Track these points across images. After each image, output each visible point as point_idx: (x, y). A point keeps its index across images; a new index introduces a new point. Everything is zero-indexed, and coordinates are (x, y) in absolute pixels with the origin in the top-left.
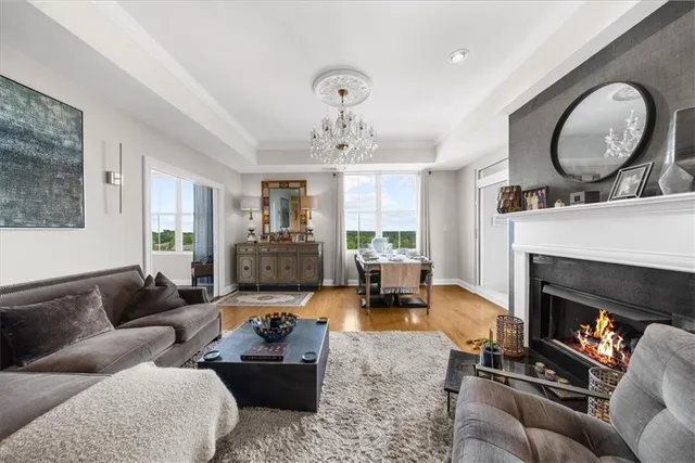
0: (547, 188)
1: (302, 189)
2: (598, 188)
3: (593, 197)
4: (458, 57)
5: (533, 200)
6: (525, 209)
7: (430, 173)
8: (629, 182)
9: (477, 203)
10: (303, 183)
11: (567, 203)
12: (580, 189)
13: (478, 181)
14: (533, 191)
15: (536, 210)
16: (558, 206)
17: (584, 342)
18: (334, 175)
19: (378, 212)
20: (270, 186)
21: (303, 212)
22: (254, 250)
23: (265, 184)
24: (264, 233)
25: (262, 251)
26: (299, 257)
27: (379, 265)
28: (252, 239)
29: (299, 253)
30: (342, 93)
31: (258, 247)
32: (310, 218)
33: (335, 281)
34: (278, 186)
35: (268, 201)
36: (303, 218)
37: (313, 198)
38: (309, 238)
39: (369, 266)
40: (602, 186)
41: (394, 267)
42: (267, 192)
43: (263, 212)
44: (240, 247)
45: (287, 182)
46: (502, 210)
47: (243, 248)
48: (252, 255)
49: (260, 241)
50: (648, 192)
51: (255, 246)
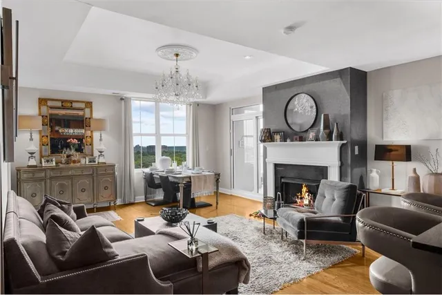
0: (284, 132)
1: (87, 111)
2: (302, 134)
3: (301, 139)
4: (247, 57)
5: (277, 137)
6: (273, 141)
7: (198, 105)
8: (312, 135)
9: (231, 131)
10: (89, 104)
11: (292, 141)
12: (296, 135)
13: (232, 116)
14: (277, 132)
15: (279, 143)
16: (288, 142)
17: (299, 201)
18: (122, 99)
19: (158, 135)
20: (50, 103)
21: (89, 133)
22: (43, 174)
23: (42, 101)
24: (42, 156)
25: (52, 174)
26: (95, 178)
27: (190, 177)
28: (33, 162)
29: (95, 175)
30: (177, 55)
31: (48, 172)
32: (101, 140)
33: (124, 200)
34: (59, 104)
35: (47, 120)
36: (89, 140)
37: (101, 121)
38: (102, 160)
39: (183, 178)
40: (304, 135)
41: (199, 178)
42: (45, 110)
43: (40, 132)
44: (25, 172)
45: (71, 102)
46: (263, 141)
47: (29, 172)
48: (41, 180)
49: (44, 164)
50: (317, 139)
51: (45, 170)
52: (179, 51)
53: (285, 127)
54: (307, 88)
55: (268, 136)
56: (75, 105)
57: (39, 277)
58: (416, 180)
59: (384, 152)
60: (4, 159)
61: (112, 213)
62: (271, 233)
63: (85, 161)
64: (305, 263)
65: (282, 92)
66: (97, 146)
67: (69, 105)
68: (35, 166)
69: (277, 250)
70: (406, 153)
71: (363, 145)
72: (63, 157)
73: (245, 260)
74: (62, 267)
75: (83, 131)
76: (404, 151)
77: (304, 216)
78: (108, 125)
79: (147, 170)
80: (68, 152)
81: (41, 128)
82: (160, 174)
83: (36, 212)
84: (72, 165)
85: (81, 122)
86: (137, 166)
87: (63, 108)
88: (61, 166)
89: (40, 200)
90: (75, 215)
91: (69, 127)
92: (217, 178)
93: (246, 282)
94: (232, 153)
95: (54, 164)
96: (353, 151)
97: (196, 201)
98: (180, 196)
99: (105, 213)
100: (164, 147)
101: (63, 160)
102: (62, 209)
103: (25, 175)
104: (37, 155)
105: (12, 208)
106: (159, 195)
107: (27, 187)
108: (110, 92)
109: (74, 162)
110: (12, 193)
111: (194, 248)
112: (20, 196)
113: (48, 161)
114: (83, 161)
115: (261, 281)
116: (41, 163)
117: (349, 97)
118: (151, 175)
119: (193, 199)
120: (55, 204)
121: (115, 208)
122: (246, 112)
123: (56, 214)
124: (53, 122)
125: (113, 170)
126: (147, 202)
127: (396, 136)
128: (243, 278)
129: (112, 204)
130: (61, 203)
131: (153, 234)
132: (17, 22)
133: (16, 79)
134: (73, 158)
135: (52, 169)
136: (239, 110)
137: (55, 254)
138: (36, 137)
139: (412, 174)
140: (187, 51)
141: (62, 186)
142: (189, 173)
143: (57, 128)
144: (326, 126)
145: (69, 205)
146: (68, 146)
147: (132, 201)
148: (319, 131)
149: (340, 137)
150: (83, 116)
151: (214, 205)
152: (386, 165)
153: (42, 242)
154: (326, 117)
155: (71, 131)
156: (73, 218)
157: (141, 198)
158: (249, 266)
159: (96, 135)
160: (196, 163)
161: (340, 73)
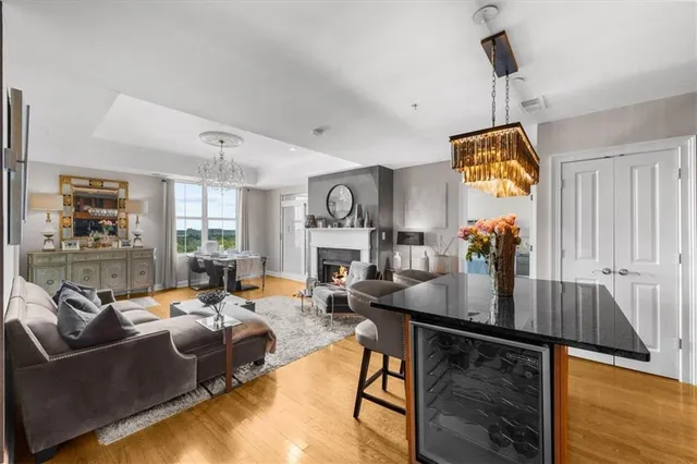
0: (325, 218)
1: (122, 191)
3: (340, 226)
5: (320, 223)
6: (317, 227)
7: (248, 190)
8: (348, 221)
10: (124, 184)
11: (332, 227)
12: (336, 221)
13: (282, 202)
14: (321, 219)
15: (321, 228)
16: (329, 228)
17: (336, 280)
18: (163, 181)
19: (205, 218)
20: (74, 182)
21: (123, 215)
22: (63, 259)
23: (64, 179)
24: (62, 239)
25: (75, 259)
26: (129, 264)
27: (235, 261)
28: (50, 246)
29: (129, 259)
30: (222, 142)
31: (70, 256)
32: (137, 222)
33: (164, 285)
34: (87, 183)
35: (71, 200)
36: (123, 222)
37: (138, 202)
38: (138, 243)
39: (228, 262)
40: (342, 222)
41: (244, 261)
42: (67, 189)
43: (60, 212)
44: (39, 257)
45: (102, 181)
46: (308, 227)
47: (45, 257)
48: (61, 265)
49: (64, 248)
50: (352, 226)
51: (66, 254)
52: (224, 138)
53: (326, 214)
54: (345, 180)
55: (312, 222)
56: (105, 184)
57: (47, 356)
58: (427, 261)
59: (404, 238)
60: (9, 242)
61: (149, 299)
62: (309, 310)
63: (117, 245)
64: (332, 334)
65: (325, 182)
66: (132, 228)
67: (99, 184)
68: (53, 250)
69: (310, 324)
70: (420, 239)
71: (390, 232)
72: (90, 240)
73: (271, 332)
74: (74, 346)
75: (116, 212)
76: (417, 238)
77: (332, 293)
78: (146, 208)
79: (191, 255)
80: (97, 234)
81: (61, 207)
82: (205, 258)
83: (51, 299)
84: (101, 249)
85: (114, 202)
86: (180, 250)
87: (91, 186)
88: (87, 249)
89: (57, 286)
90: (99, 301)
91: (101, 207)
92: (264, 262)
93: (272, 351)
94: (281, 237)
95: (78, 248)
96: (380, 237)
97: (242, 284)
98: (225, 278)
99: (141, 300)
100: (212, 231)
101: (90, 244)
102: (84, 294)
103: (39, 261)
104: (56, 238)
105: (17, 293)
106: (205, 280)
107: (41, 274)
108: (150, 173)
109: (104, 245)
110: (20, 279)
111: (219, 323)
112: (32, 282)
113: (70, 245)
114: (115, 245)
115: (288, 351)
116: (61, 247)
117: (377, 191)
118: (195, 259)
119: (239, 282)
120: (75, 289)
121: (152, 294)
122: (297, 198)
123: (73, 298)
124: (79, 201)
125: (152, 254)
126: (190, 287)
127: (415, 225)
128: (269, 348)
129: (150, 290)
130: (82, 288)
131: (185, 314)
132: (28, 107)
133: (25, 162)
134: (102, 242)
135: (75, 253)
136: (289, 197)
137: (66, 334)
138: (55, 218)
139: (424, 256)
140: (232, 139)
141: (87, 271)
142: (235, 257)
143: (86, 208)
144: (360, 215)
145: (92, 290)
146: (99, 228)
147: (174, 286)
148: (353, 219)
149: (371, 224)
150: (116, 196)
151: (261, 287)
152: (405, 248)
153: (52, 324)
154: (360, 207)
155: (104, 211)
156: (96, 304)
157: (185, 283)
158: (274, 337)
159: (132, 218)
160: (246, 247)
161: (370, 170)
